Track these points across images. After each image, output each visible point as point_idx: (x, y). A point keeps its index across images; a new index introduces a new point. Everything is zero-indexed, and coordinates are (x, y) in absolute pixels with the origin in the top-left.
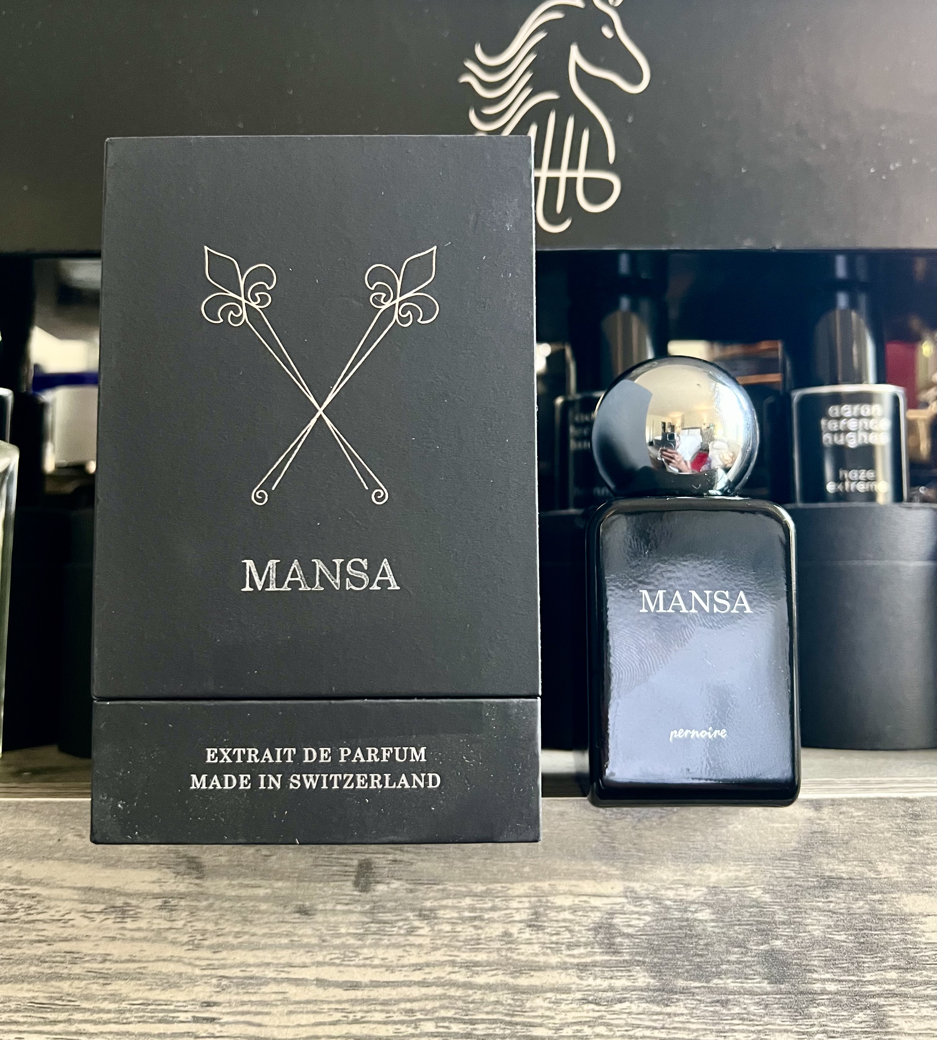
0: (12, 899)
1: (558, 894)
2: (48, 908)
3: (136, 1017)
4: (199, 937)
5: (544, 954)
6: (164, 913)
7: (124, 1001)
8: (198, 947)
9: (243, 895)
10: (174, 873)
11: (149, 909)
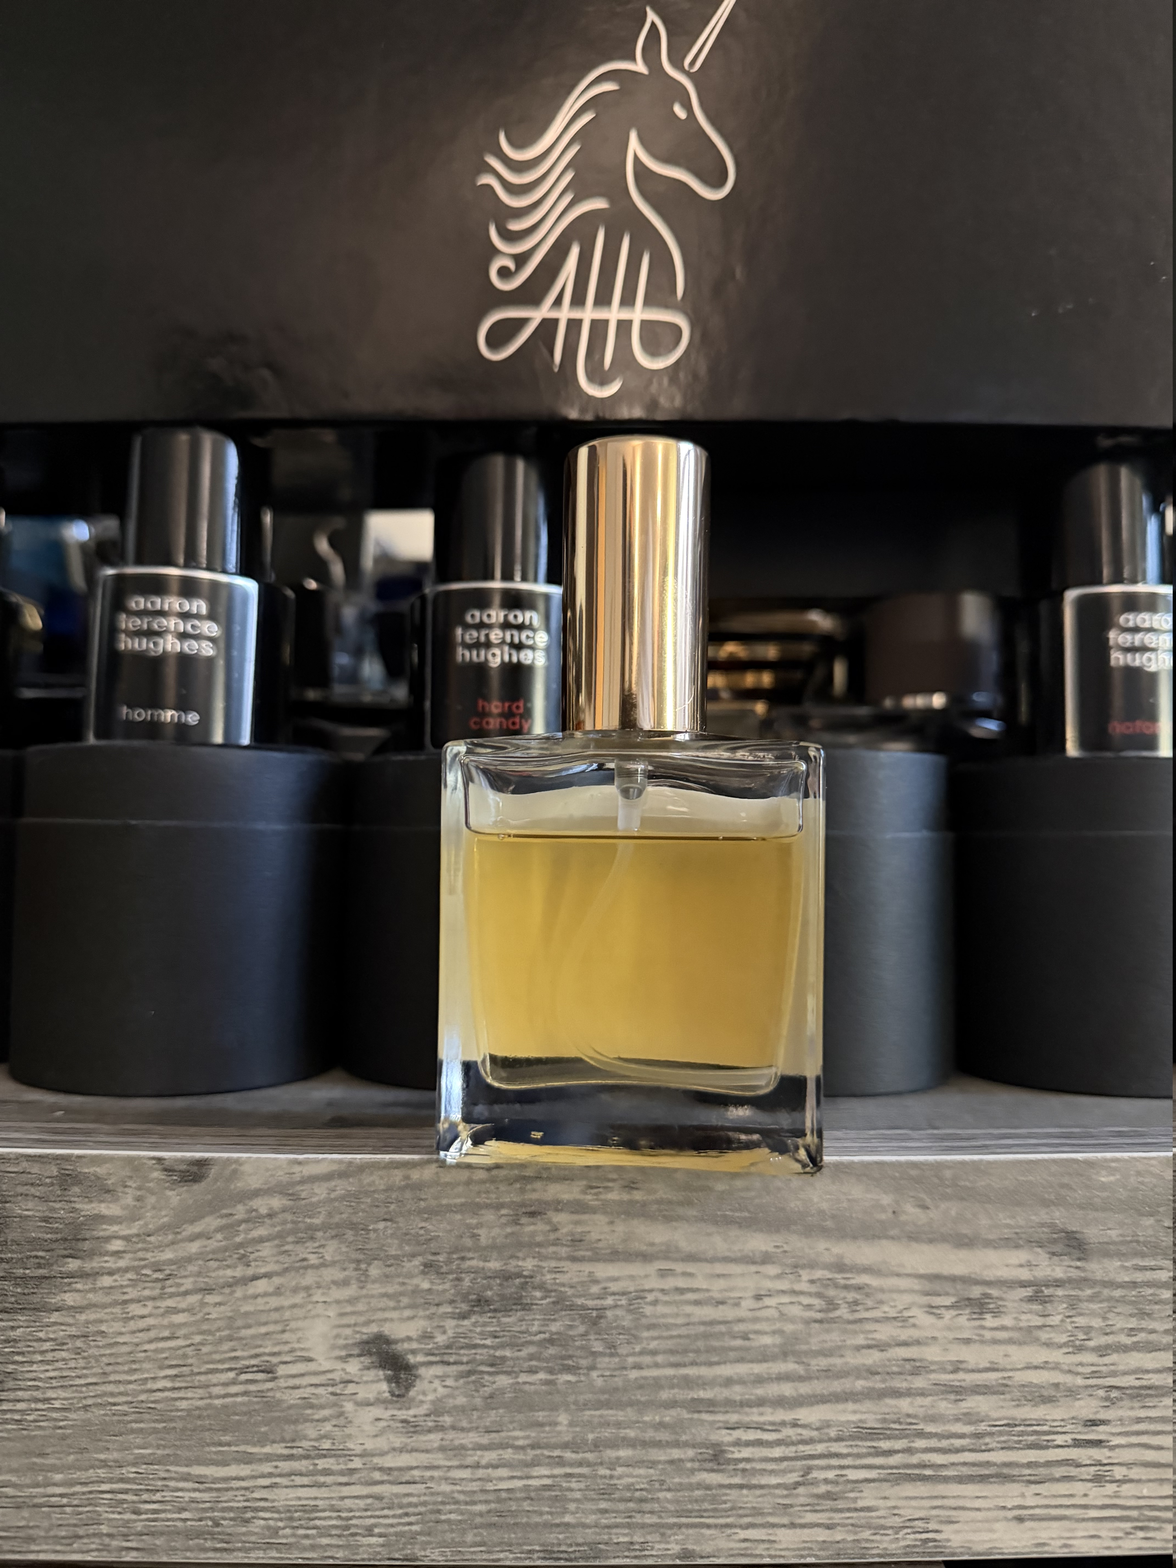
0: (831, 1292)
2: (881, 1302)
3: (998, 1442)
4: (1081, 1336)
6: (1036, 1307)
7: (982, 1421)
8: (1080, 1349)
9: (1139, 1280)
10: (1049, 1253)
11: (1014, 1301)
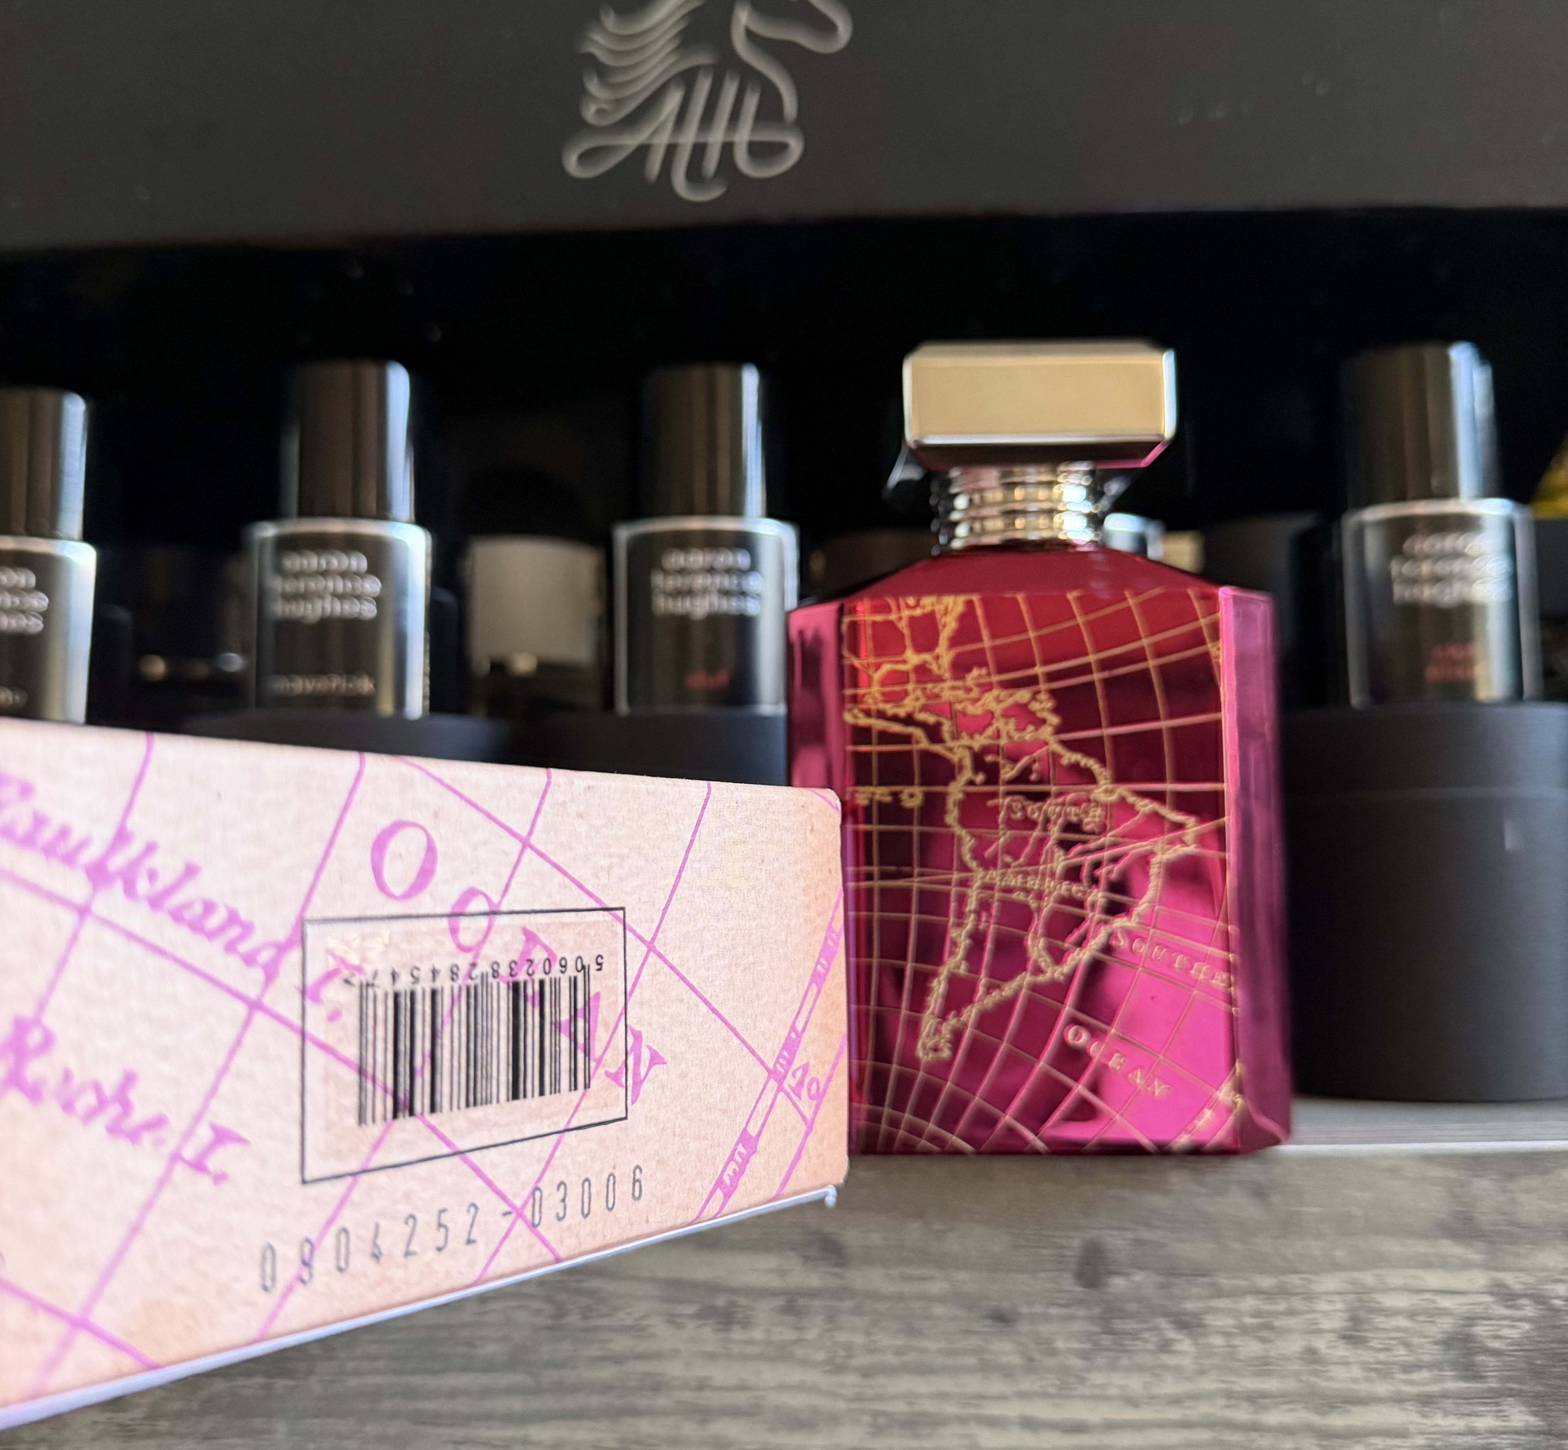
1: (1386, 1289)
2: (617, 1309)
4: (842, 1353)
5: (1368, 1380)
6: (790, 1319)
8: (841, 1369)
9: (907, 1291)
10: (802, 1257)
11: (765, 1312)
